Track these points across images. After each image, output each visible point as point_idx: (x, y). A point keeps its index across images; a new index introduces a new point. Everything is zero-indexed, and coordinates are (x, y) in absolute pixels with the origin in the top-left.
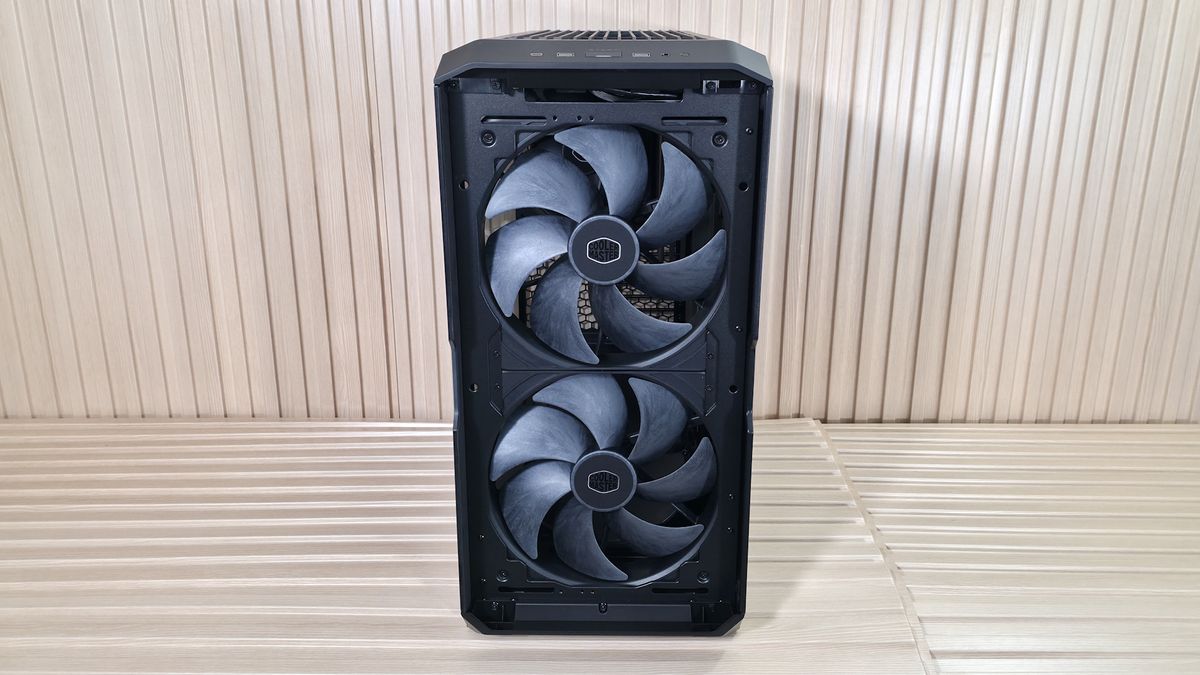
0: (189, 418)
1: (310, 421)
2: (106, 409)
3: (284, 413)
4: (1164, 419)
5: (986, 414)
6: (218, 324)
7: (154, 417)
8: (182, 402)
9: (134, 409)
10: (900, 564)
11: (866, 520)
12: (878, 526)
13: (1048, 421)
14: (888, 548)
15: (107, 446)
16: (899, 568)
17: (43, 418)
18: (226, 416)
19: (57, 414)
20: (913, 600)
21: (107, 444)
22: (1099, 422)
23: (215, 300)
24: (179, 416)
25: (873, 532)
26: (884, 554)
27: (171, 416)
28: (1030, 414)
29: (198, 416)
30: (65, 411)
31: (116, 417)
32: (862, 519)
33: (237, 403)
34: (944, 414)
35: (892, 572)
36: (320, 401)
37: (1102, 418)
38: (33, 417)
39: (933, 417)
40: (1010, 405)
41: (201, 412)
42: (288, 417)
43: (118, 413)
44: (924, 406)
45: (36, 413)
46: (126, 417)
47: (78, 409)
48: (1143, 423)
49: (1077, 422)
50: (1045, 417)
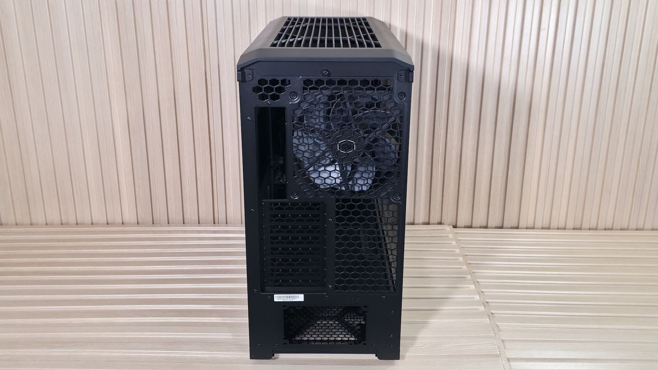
0: (102, 225)
1: (169, 226)
2: (57, 220)
3: (155, 222)
4: (645, 228)
5: (546, 224)
6: (120, 174)
7: (83, 224)
8: (98, 217)
9: (72, 220)
10: (493, 312)
11: (475, 287)
12: (482, 290)
13: (580, 229)
14: (487, 302)
15: (59, 242)
16: (492, 314)
17: (22, 225)
18: (123, 224)
19: (29, 223)
20: (500, 331)
21: (58, 240)
22: (609, 229)
23: (118, 160)
24: (97, 224)
25: (479, 293)
26: (484, 305)
27: (92, 224)
28: (570, 224)
29: (108, 224)
30: (34, 221)
31: (62, 224)
32: (474, 286)
33: (129, 216)
34: (522, 224)
35: (488, 316)
36: (175, 215)
37: (610, 227)
38: (16, 224)
39: (516, 225)
40: (558, 220)
41: (109, 222)
42: (157, 224)
43: (63, 222)
44: (510, 220)
45: (18, 222)
46: (68, 224)
47: (41, 220)
48: (633, 230)
49: (596, 229)
50: (578, 226)
